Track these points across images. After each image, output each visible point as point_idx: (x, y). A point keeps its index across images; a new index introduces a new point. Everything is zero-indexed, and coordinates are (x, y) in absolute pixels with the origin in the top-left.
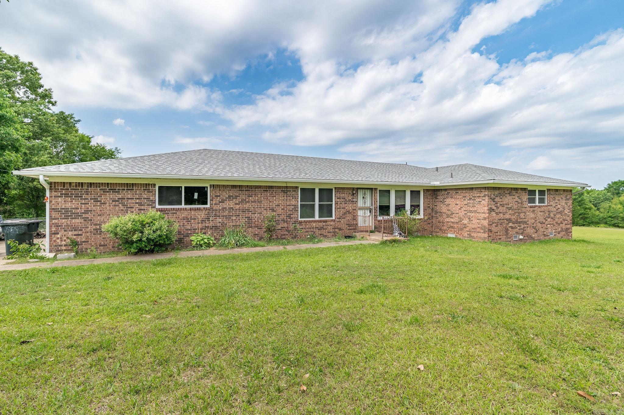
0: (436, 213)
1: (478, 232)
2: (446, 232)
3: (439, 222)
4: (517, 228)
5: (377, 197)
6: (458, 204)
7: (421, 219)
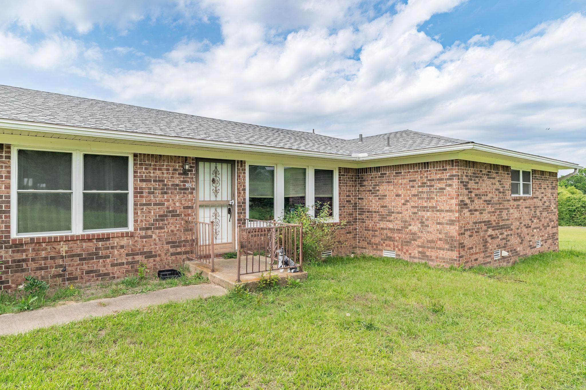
0: (362, 211)
1: (440, 249)
2: (380, 247)
3: (367, 229)
4: (498, 237)
5: (244, 180)
6: (400, 195)
7: (334, 225)
